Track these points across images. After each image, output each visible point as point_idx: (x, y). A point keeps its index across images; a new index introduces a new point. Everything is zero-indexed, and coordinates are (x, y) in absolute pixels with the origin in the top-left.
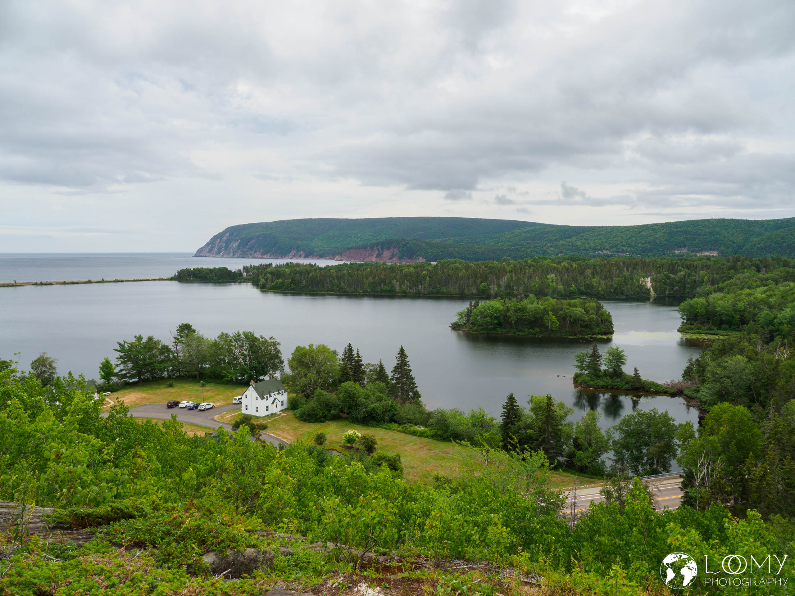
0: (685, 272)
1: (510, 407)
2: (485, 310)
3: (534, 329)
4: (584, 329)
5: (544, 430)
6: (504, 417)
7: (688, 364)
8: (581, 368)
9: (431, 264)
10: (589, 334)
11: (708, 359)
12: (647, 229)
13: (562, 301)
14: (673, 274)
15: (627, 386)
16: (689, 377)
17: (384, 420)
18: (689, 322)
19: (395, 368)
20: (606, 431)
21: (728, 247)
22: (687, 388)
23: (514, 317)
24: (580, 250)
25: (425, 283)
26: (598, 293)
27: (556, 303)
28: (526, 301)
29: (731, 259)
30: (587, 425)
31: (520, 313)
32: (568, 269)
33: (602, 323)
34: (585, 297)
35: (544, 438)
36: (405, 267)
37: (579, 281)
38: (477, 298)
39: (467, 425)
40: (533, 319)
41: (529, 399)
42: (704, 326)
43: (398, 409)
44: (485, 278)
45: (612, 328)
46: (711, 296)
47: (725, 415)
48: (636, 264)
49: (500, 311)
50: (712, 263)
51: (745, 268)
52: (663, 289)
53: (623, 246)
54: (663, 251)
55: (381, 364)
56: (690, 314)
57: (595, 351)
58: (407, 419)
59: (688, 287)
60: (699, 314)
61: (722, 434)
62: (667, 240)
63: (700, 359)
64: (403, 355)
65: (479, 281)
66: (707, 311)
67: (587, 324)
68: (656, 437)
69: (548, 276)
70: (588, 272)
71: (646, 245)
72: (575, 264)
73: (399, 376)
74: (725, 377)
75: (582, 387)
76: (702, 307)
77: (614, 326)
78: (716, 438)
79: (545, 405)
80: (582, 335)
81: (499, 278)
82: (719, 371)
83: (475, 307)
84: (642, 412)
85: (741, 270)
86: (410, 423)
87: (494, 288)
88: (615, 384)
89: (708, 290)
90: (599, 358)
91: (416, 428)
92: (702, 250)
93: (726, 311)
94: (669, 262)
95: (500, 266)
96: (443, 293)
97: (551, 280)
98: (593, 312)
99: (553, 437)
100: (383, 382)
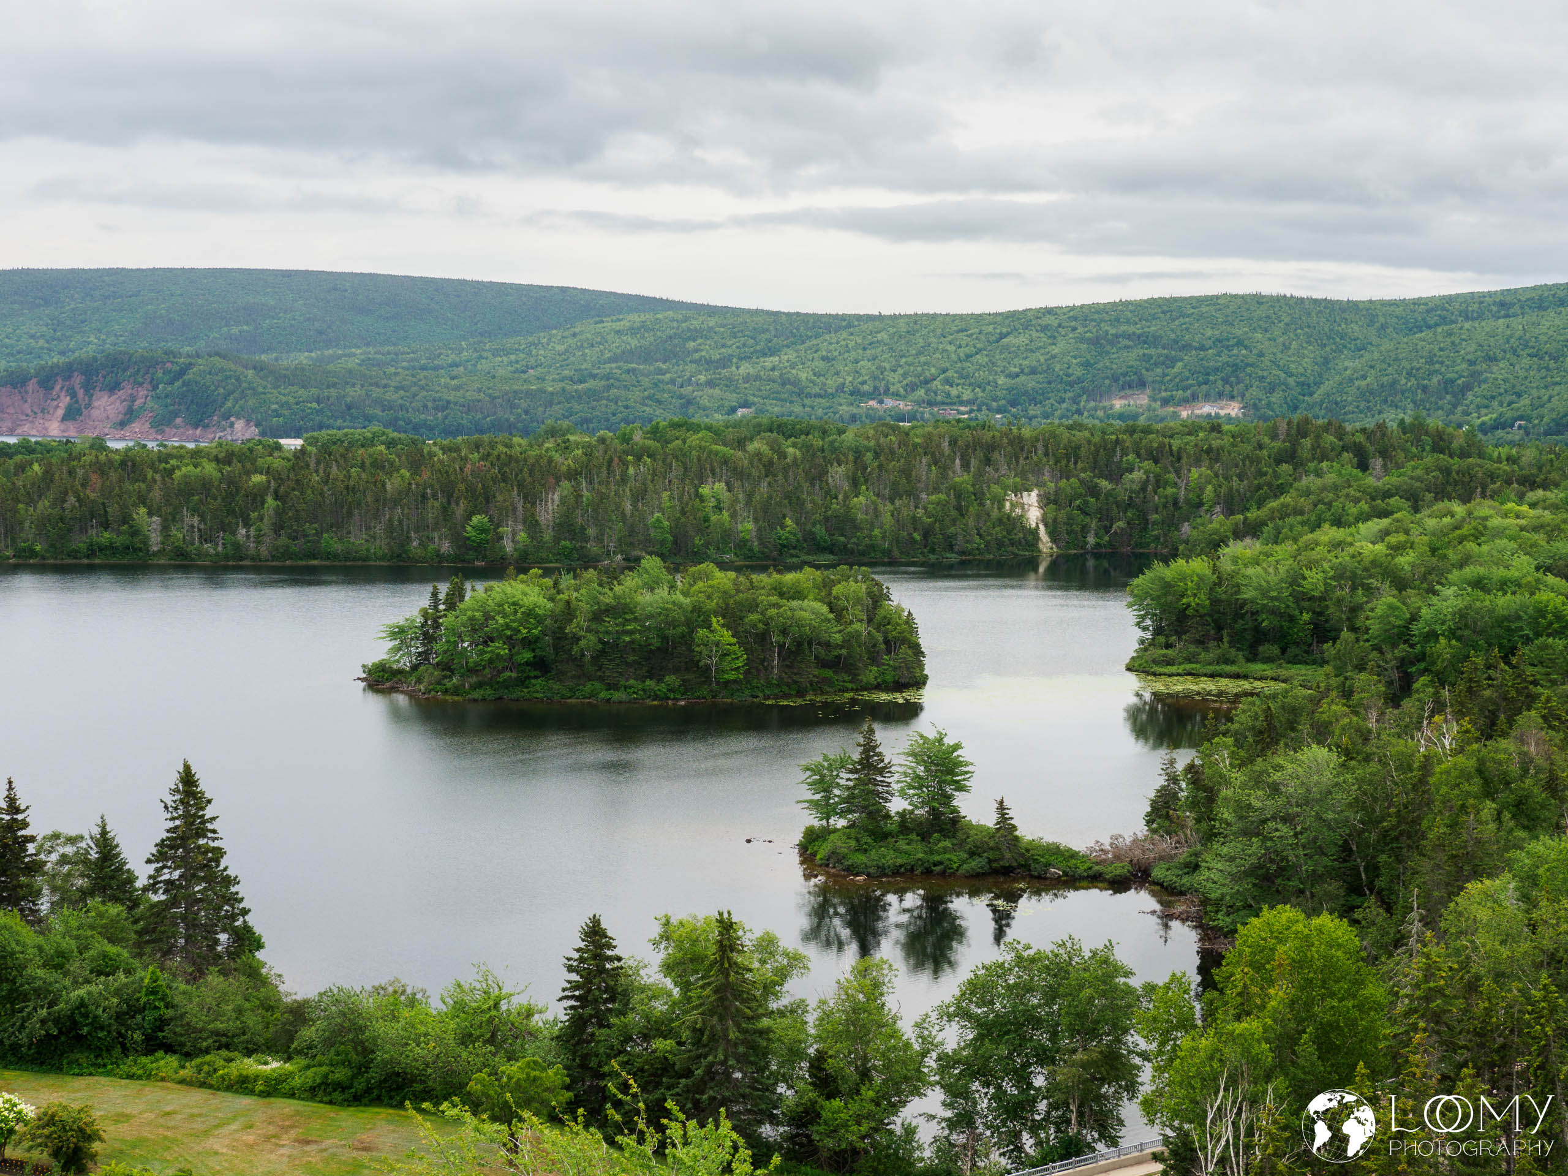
0: (1146, 472)
1: (590, 965)
2: (488, 617)
3: (660, 680)
4: (829, 673)
5: (713, 1037)
6: (572, 1003)
7: (1161, 781)
8: (826, 809)
9: (279, 447)
10: (847, 690)
11: (1223, 758)
12: (1026, 328)
13: (754, 577)
14: (1109, 478)
15: (975, 864)
16: (1167, 823)
17: (123, 1046)
18: (1161, 639)
19: (161, 844)
20: (917, 1025)
21: (1272, 389)
22: (1161, 858)
23: (592, 637)
24: (809, 396)
25: (261, 519)
26: (873, 547)
27: (735, 583)
28: (630, 581)
29: (1283, 426)
30: (854, 1011)
31: (610, 624)
32: (771, 463)
33: (889, 652)
34: (826, 559)
35: (711, 1065)
36: (180, 457)
37: (809, 506)
38: (455, 572)
39: (439, 1039)
40: (656, 643)
41: (656, 930)
42: (1206, 650)
43: (178, 999)
44: (482, 500)
45: (921, 666)
46: (1227, 550)
47: (1281, 949)
48: (991, 447)
49: (540, 620)
50: (1227, 440)
51: (1324, 457)
52: (1077, 528)
53: (949, 382)
54: (1075, 401)
55: (104, 833)
56: (1163, 611)
57: (870, 749)
58: (217, 1033)
59: (1154, 523)
60: (1190, 612)
61: (1275, 1010)
62: (1087, 365)
63: (1198, 762)
64: (194, 795)
65: (460, 510)
66: (1215, 602)
67: (839, 657)
68: (1073, 1032)
69: (705, 490)
70: (838, 474)
71: (1022, 378)
72: (794, 445)
73: (176, 874)
74: (1274, 818)
75: (827, 874)
76: (1199, 588)
77: (926, 661)
78: (1255, 1024)
79: (713, 949)
80: (823, 693)
81: (531, 498)
82: (1257, 799)
83: (451, 606)
84: (1031, 952)
85: (1312, 465)
86: (227, 1047)
87: (514, 533)
88: (937, 858)
89: (1216, 532)
90: (881, 771)
91: (251, 1066)
92: (1195, 398)
93: (1272, 599)
94: (1096, 439)
95: (534, 453)
96: (329, 556)
97: (713, 503)
98: (858, 612)
99: (743, 1060)
100: (115, 899)
